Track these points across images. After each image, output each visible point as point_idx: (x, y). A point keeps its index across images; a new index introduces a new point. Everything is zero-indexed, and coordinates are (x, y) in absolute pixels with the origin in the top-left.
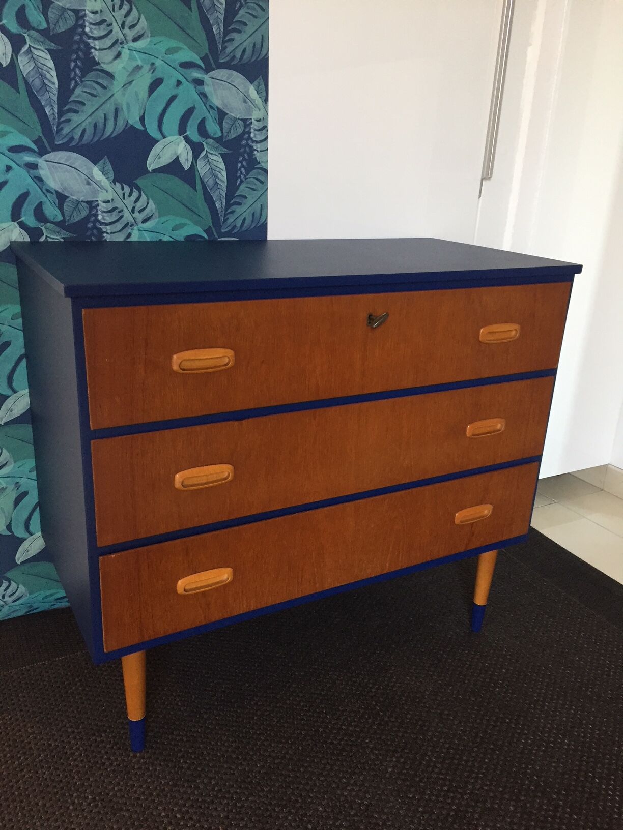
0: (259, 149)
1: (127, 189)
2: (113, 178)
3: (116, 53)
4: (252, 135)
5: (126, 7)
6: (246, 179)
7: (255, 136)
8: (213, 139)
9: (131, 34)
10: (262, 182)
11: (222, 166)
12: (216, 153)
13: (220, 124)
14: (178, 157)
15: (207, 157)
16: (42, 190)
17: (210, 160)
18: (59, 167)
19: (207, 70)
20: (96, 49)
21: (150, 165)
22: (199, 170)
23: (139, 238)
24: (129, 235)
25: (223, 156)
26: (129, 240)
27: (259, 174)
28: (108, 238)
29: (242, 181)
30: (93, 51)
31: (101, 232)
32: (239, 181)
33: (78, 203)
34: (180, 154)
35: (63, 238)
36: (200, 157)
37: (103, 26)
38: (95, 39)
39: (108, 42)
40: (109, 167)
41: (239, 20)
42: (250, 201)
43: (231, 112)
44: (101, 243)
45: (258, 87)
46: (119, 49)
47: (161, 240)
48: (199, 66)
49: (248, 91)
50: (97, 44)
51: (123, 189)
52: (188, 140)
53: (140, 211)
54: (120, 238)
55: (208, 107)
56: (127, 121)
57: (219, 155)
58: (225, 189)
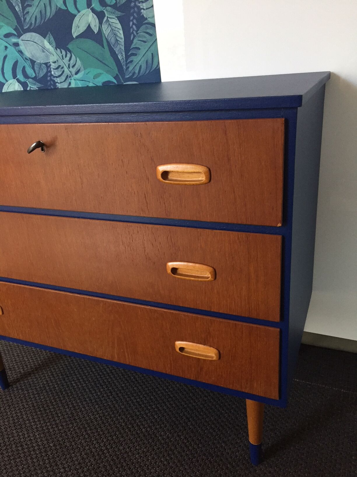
0: (145, 8)
1: (64, 52)
2: (55, 46)
6: (137, 34)
8: (110, 6)
11: (119, 26)
12: (114, 17)
14: (89, 24)
15: (108, 21)
17: (110, 23)
18: (28, 43)
21: (74, 34)
22: (104, 32)
23: (75, 85)
24: (70, 84)
25: (119, 18)
26: (70, 87)
27: (147, 28)
28: (59, 86)
29: (134, 36)
31: (55, 83)
33: (41, 64)
34: (90, 22)
35: (37, 87)
36: (104, 22)
40: (52, 39)
42: (142, 52)
44: (56, 89)
47: (88, 86)
51: (61, 53)
52: (93, 10)
53: (73, 66)
54: (65, 85)
56: (57, 5)
57: (116, 18)
58: (123, 44)
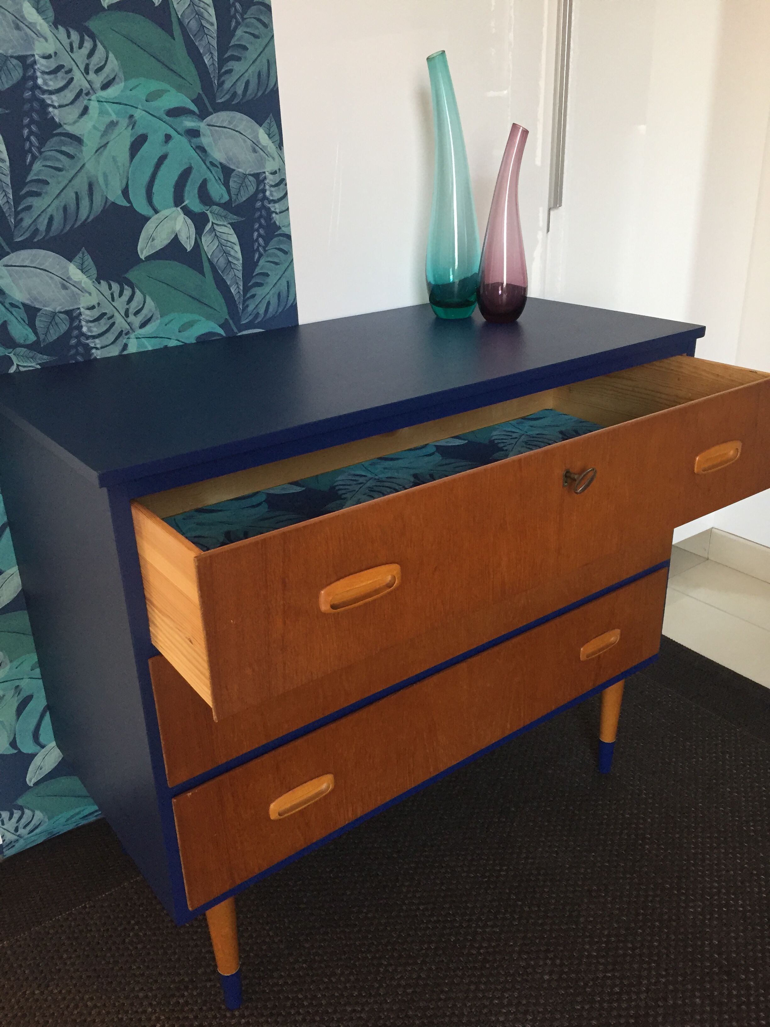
0: (278, 211)
1: (116, 287)
2: (95, 276)
3: (82, 109)
4: (268, 193)
5: (88, 44)
6: (265, 251)
7: (271, 195)
8: (218, 205)
9: (98, 80)
10: (285, 253)
11: (234, 238)
12: (225, 223)
13: (226, 184)
14: (176, 235)
15: (215, 230)
16: (5, 306)
17: (218, 234)
18: (24, 271)
19: (203, 115)
20: (54, 107)
21: (142, 253)
22: (206, 248)
23: (138, 348)
24: (125, 346)
25: (234, 226)
26: (125, 353)
27: (280, 242)
28: (98, 354)
29: (261, 256)
30: (51, 109)
31: (88, 349)
32: (257, 256)
33: (54, 315)
34: (179, 231)
35: (39, 364)
36: (205, 232)
37: (60, 74)
38: (51, 93)
39: (69, 95)
40: (89, 261)
41: (236, 43)
42: (272, 280)
43: (238, 168)
44: (91, 362)
45: (269, 130)
46: (85, 102)
47: (166, 347)
48: (191, 112)
49: (257, 137)
50: (55, 99)
51: (110, 288)
52: (187, 212)
53: (137, 313)
54: (114, 351)
55: (208, 164)
56: (107, 198)
57: (229, 226)
58: (241, 268)
